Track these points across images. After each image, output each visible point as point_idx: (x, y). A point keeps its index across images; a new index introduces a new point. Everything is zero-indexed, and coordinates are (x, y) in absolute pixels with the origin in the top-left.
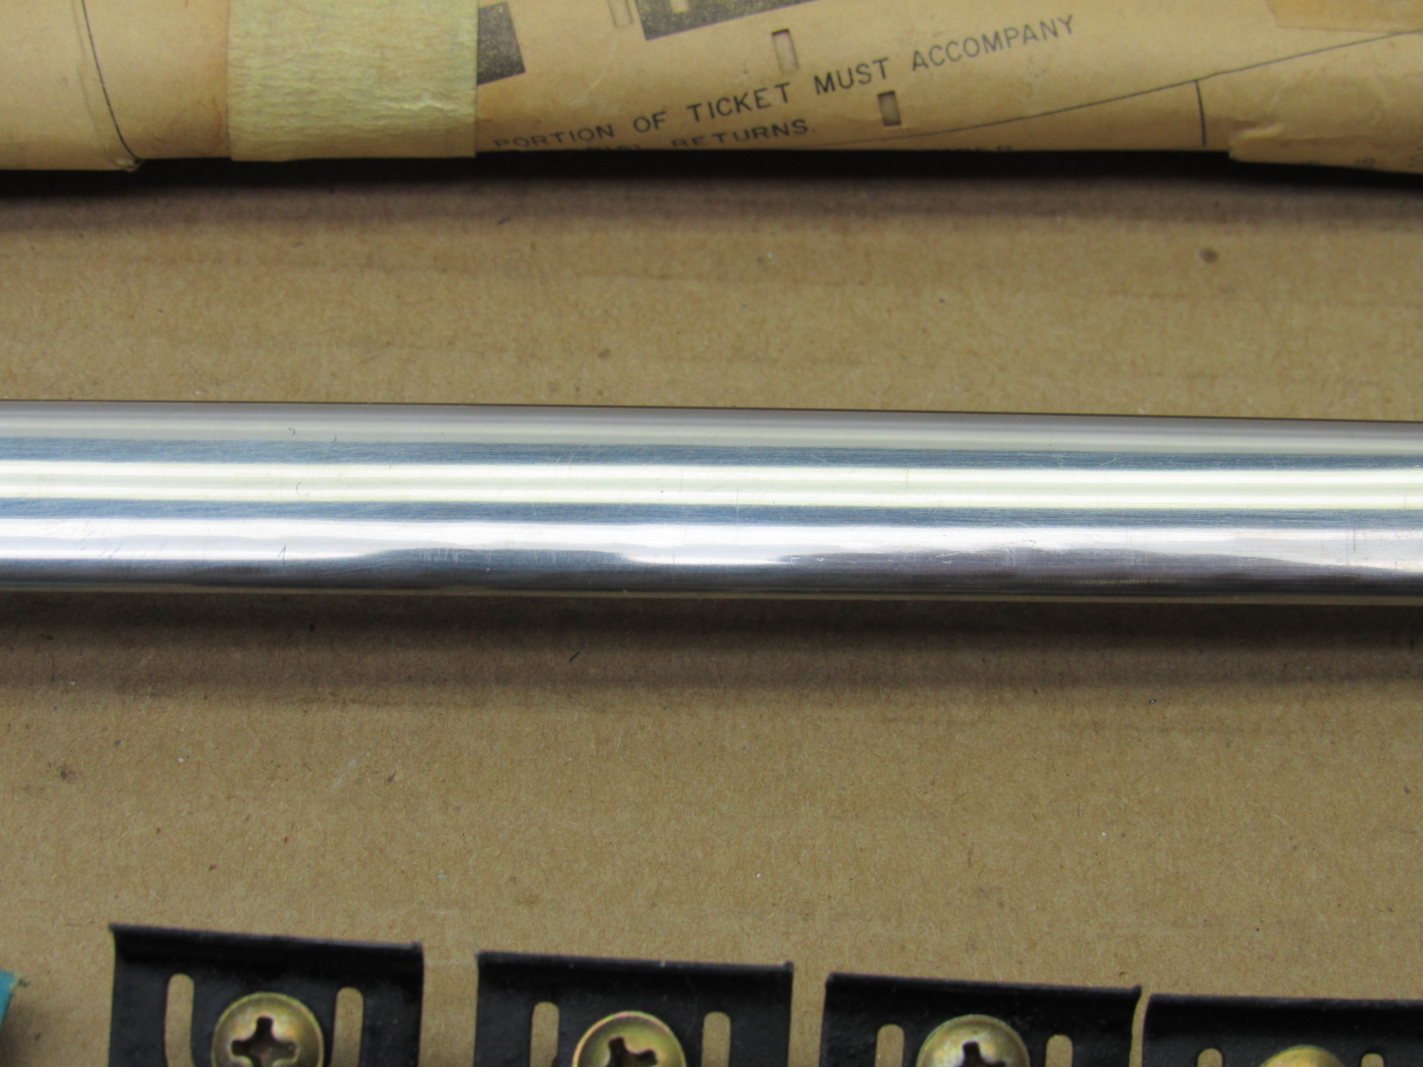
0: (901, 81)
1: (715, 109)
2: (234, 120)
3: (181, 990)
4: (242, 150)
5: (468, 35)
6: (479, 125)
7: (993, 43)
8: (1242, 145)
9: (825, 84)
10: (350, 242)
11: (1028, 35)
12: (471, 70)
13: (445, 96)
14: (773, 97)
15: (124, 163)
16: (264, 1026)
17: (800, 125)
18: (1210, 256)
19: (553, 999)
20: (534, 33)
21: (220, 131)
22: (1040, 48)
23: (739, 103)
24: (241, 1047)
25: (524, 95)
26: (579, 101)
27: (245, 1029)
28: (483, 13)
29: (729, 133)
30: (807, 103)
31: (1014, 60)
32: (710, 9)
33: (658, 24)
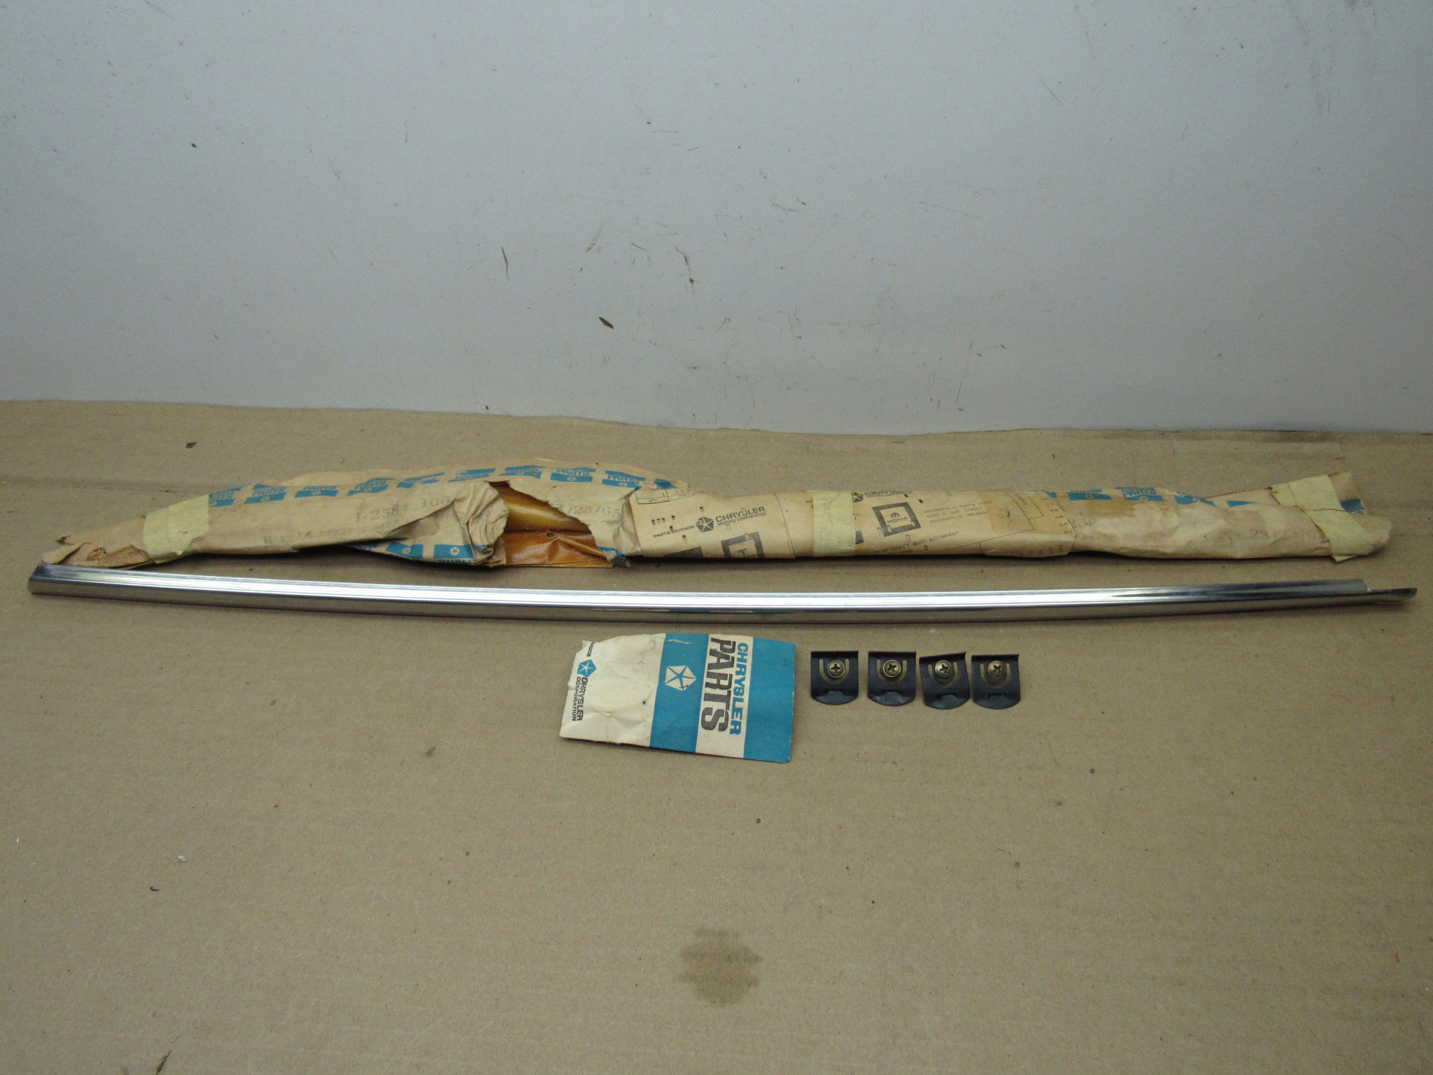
0: (928, 543)
1: (896, 548)
2: (814, 551)
3: (821, 661)
4: (814, 555)
5: (854, 536)
6: (856, 551)
7: (944, 536)
8: (988, 553)
9: (915, 544)
10: (830, 570)
11: (950, 535)
12: (855, 542)
13: (850, 546)
14: (906, 546)
15: (794, 557)
16: (836, 665)
17: (910, 551)
18: (982, 572)
19: (879, 659)
20: (865, 535)
21: (811, 552)
22: (952, 537)
23: (900, 547)
24: (832, 669)
25: (864, 546)
26: (872, 547)
27: (832, 666)
28: (856, 532)
29: (899, 552)
30: (911, 547)
31: (948, 539)
32: (895, 531)
33: (887, 534)
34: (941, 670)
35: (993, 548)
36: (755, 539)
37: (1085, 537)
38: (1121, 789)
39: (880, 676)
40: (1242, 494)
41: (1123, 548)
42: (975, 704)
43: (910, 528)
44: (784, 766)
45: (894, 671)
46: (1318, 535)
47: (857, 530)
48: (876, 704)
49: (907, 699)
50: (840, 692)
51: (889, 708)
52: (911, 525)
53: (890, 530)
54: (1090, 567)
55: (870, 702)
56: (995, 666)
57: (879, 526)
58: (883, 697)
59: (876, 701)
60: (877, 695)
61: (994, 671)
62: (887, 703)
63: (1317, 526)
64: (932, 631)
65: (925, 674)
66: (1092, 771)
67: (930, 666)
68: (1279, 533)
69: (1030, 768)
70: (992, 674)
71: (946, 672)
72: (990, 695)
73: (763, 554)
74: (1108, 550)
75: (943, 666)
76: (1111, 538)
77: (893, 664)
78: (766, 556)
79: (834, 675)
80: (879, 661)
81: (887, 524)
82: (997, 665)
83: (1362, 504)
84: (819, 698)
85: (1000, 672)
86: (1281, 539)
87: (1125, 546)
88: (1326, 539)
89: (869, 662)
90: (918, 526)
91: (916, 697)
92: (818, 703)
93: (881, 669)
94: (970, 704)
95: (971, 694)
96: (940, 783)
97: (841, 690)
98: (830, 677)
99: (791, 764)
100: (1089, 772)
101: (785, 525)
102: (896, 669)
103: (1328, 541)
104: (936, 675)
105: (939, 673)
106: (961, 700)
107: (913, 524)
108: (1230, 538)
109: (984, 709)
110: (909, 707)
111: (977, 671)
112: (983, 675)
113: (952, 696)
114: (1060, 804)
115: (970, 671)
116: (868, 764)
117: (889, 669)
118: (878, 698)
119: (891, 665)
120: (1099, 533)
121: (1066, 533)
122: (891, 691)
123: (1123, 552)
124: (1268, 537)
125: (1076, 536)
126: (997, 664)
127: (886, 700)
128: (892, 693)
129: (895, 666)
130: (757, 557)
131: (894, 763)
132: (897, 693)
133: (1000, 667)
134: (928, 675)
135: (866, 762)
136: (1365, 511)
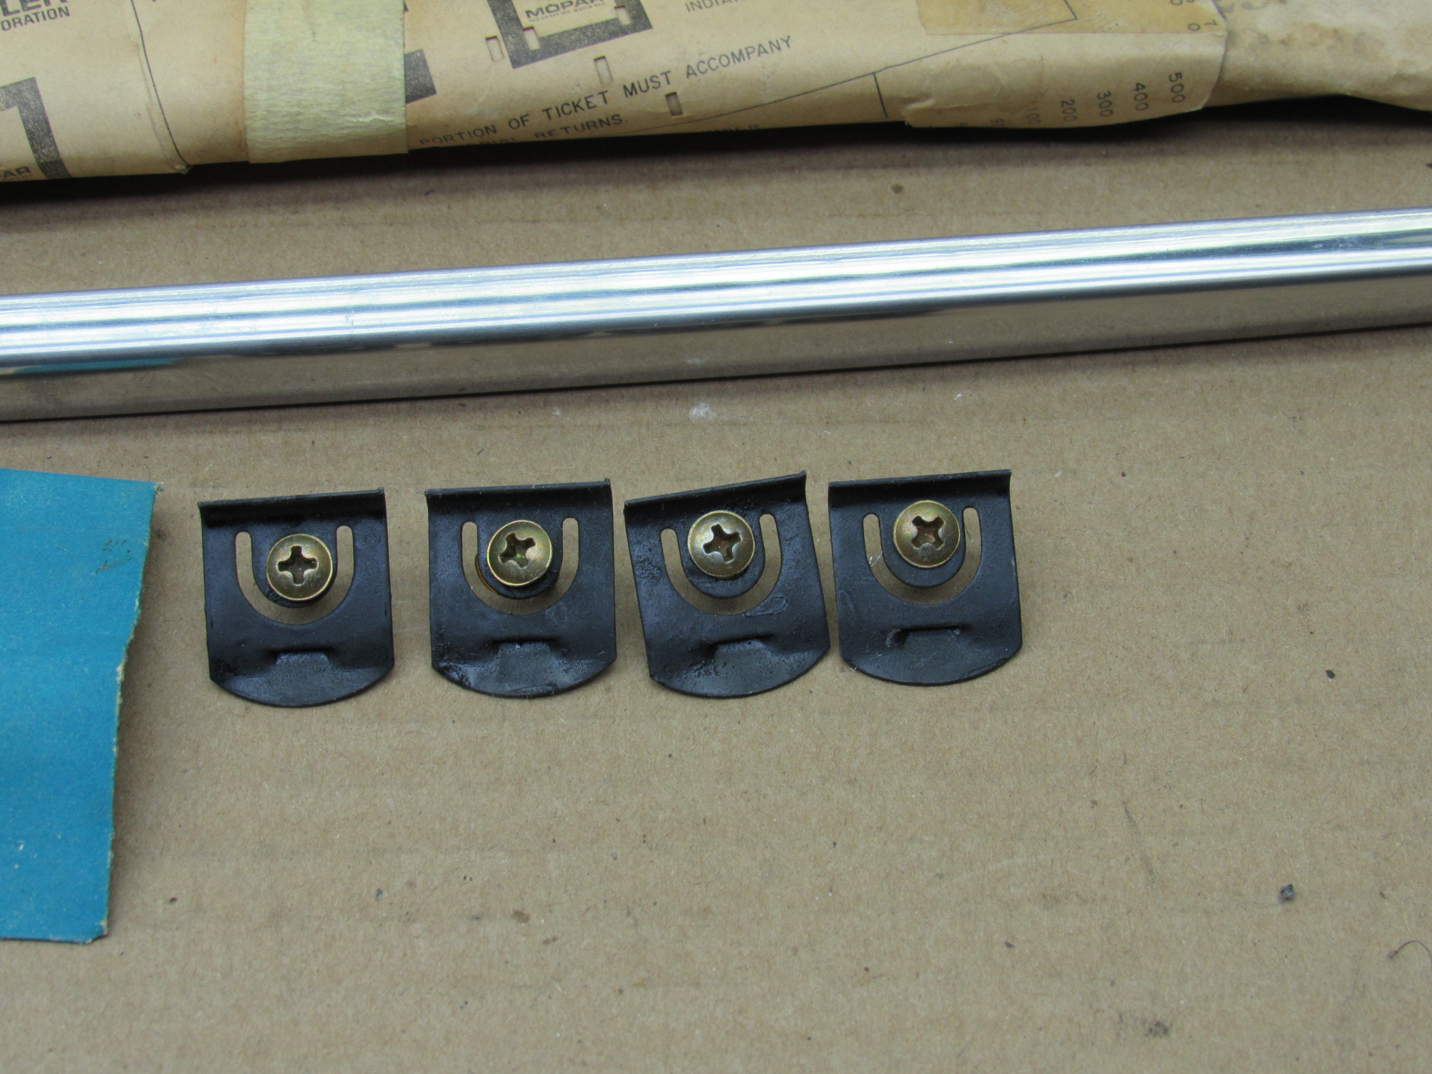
0: (680, 85)
1: (561, 111)
2: (250, 135)
3: (243, 541)
4: (256, 156)
5: (398, 72)
6: (409, 130)
7: (738, 57)
8: (911, 114)
9: (631, 90)
11: (761, 50)
12: (401, 94)
13: (386, 112)
14: (597, 101)
15: (179, 168)
16: (296, 552)
17: (616, 119)
18: (898, 189)
19: (469, 519)
20: (440, 68)
21: (241, 143)
22: (770, 60)
23: (576, 106)
24: (284, 566)
25: (436, 109)
26: (472, 110)
27: (285, 556)
28: (407, 58)
29: (571, 127)
30: (620, 103)
31: (752, 67)
32: (554, 46)
33: (520, 58)
34: (708, 547)
35: (925, 96)
36: (23, 106)
37: (1264, 40)
38: (1393, 955)
39: (481, 591)
41: (1400, 78)
42: (851, 673)
43: (612, 30)
44: (84, 955)
45: (524, 562)
47: (408, 50)
48: (464, 694)
49: (582, 667)
50: (323, 657)
51: (514, 705)
52: (615, 21)
53: (533, 43)
54: (1291, 158)
55: (443, 687)
56: (918, 522)
57: (494, 30)
58: (493, 665)
59: (462, 683)
60: (465, 659)
61: (916, 541)
62: (508, 688)
64: (700, 411)
65: (650, 568)
66: (1287, 894)
67: (669, 536)
69: (1050, 900)
70: (912, 555)
71: (729, 555)
72: (903, 635)
73: (58, 163)
74: (1348, 86)
75: (717, 530)
76: (1358, 43)
77: (522, 536)
78: (74, 171)
79: (289, 590)
80: (470, 529)
81: (525, 22)
82: (928, 517)
84: (243, 684)
85: (939, 541)
87: (1411, 70)
89: (433, 536)
90: (641, 21)
91: (620, 662)
92: (238, 705)
93: (478, 559)
94: (830, 671)
95: (834, 635)
96: (697, 985)
97: (329, 650)
98: (277, 600)
99: (111, 946)
100: (1274, 898)
101: (141, 45)
102: (533, 553)
104: (693, 569)
105: (707, 563)
106: (793, 659)
107: (624, 18)
109: (880, 688)
110: (594, 696)
111: (852, 544)
112: (874, 554)
113: (758, 645)
114: (1159, 1029)
115: (823, 545)
116: (416, 928)
117: (507, 555)
118: (471, 672)
119: (512, 539)
120: (1314, 27)
121: (1194, 28)
122: (521, 641)
123: (1402, 93)
125: (1230, 39)
126: (928, 511)
127: (503, 676)
128: (528, 648)
129: (530, 543)
130: (38, 175)
131: (520, 916)
132: (544, 647)
133: (937, 523)
134: (662, 569)
135: (408, 919)
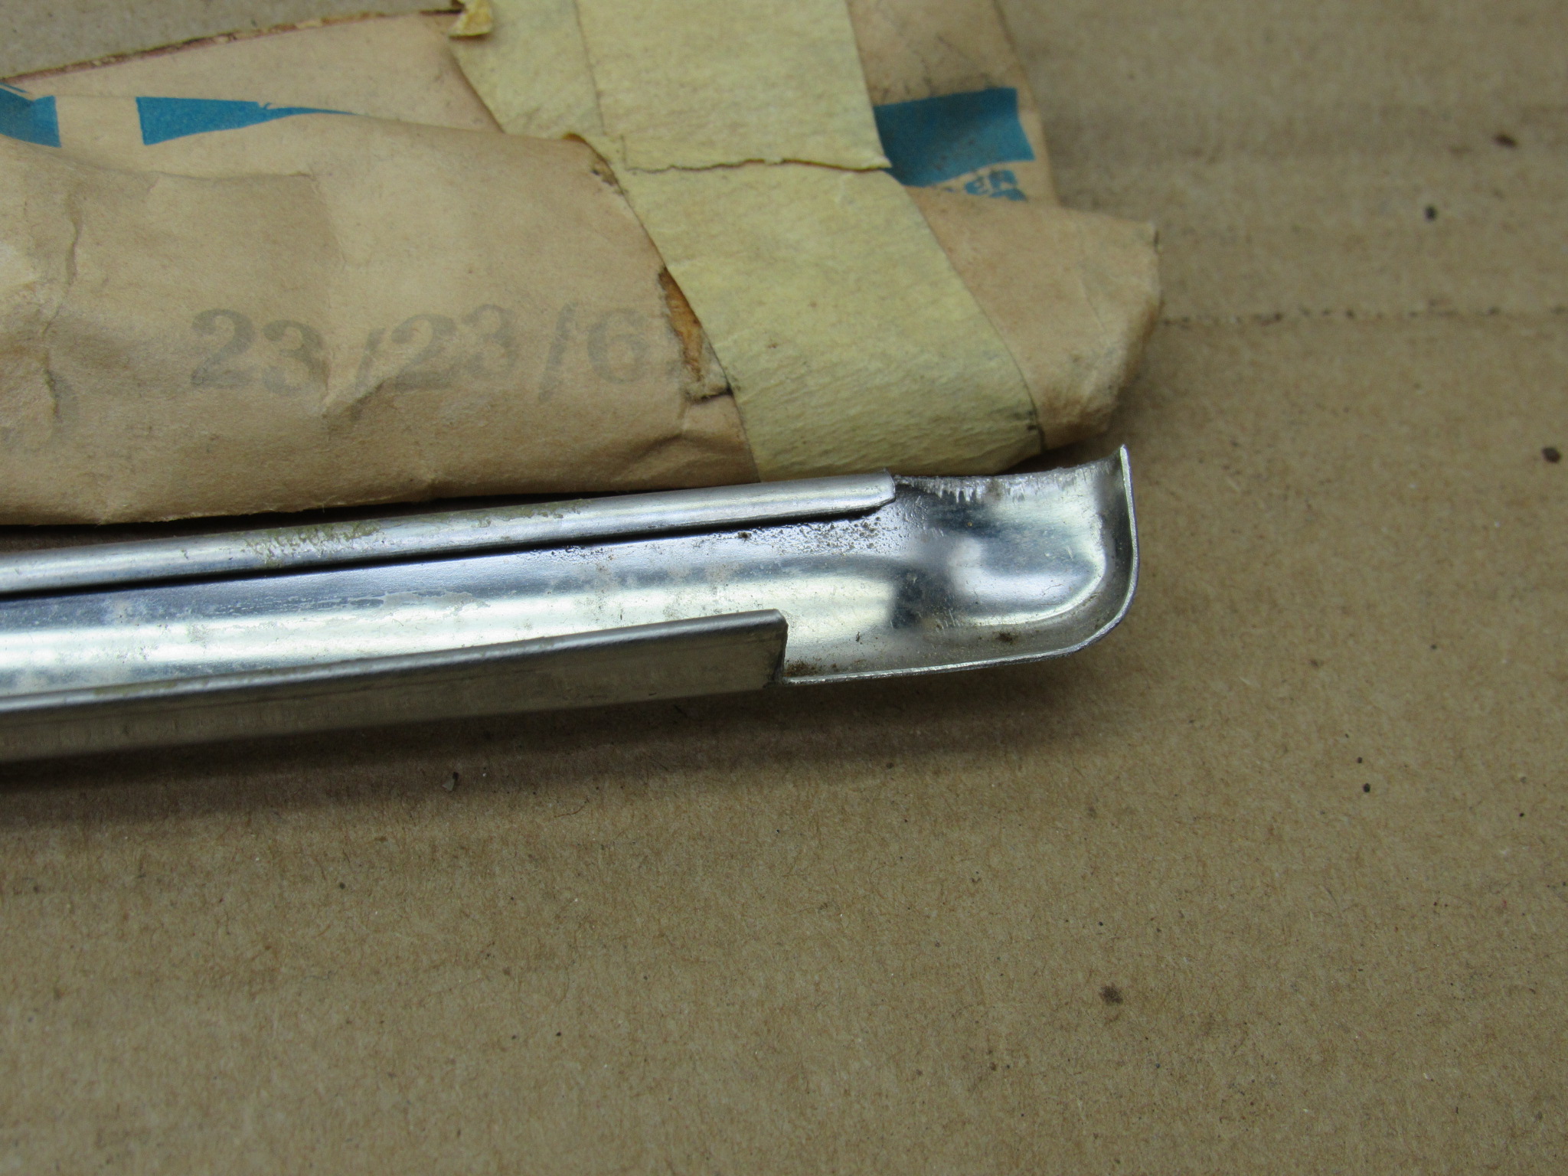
40: (269, 46)
46: (663, 347)
63: (666, 278)
68: (402, 337)
83: (1030, 124)
86: (401, 383)
88: (714, 379)
103: (728, 392)
108: (52, 382)
124: (320, 370)
136: (1031, 175)
